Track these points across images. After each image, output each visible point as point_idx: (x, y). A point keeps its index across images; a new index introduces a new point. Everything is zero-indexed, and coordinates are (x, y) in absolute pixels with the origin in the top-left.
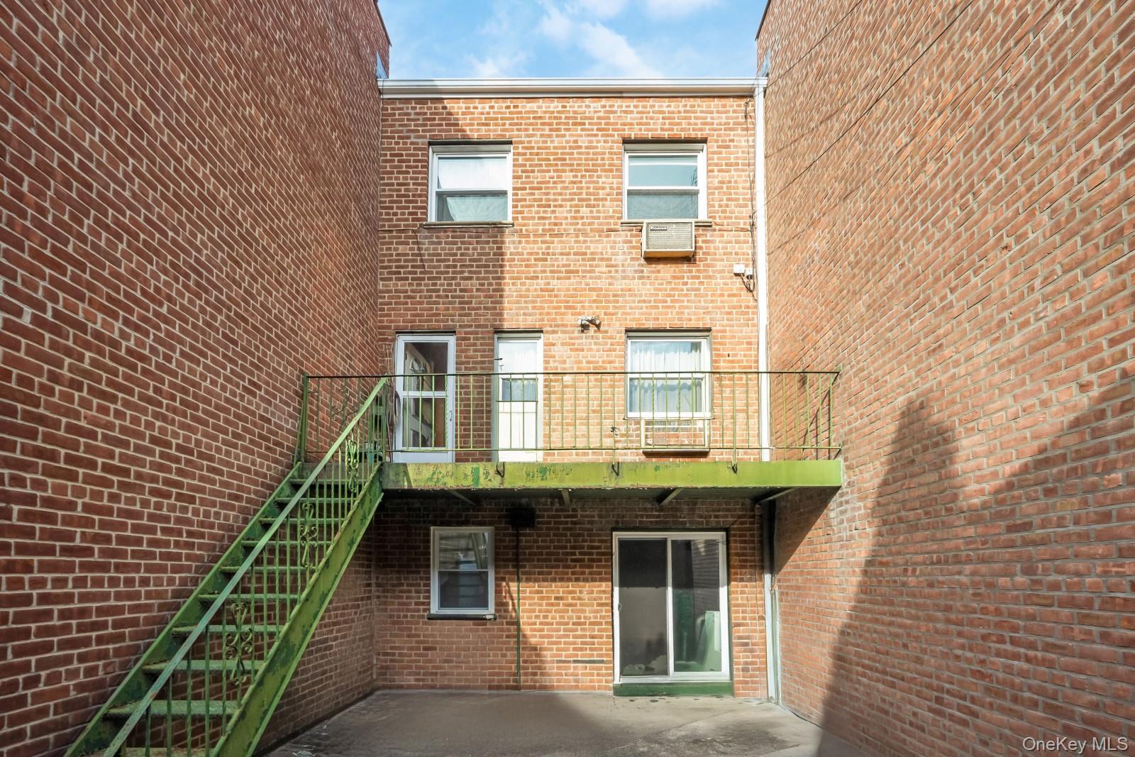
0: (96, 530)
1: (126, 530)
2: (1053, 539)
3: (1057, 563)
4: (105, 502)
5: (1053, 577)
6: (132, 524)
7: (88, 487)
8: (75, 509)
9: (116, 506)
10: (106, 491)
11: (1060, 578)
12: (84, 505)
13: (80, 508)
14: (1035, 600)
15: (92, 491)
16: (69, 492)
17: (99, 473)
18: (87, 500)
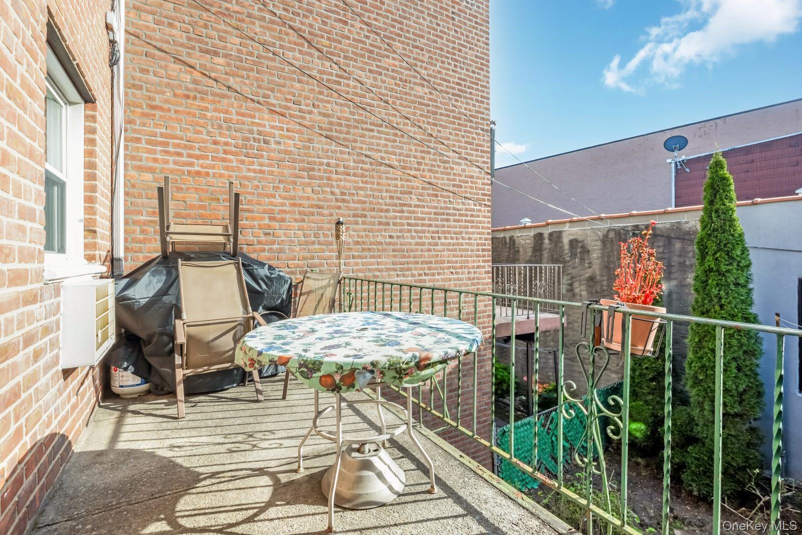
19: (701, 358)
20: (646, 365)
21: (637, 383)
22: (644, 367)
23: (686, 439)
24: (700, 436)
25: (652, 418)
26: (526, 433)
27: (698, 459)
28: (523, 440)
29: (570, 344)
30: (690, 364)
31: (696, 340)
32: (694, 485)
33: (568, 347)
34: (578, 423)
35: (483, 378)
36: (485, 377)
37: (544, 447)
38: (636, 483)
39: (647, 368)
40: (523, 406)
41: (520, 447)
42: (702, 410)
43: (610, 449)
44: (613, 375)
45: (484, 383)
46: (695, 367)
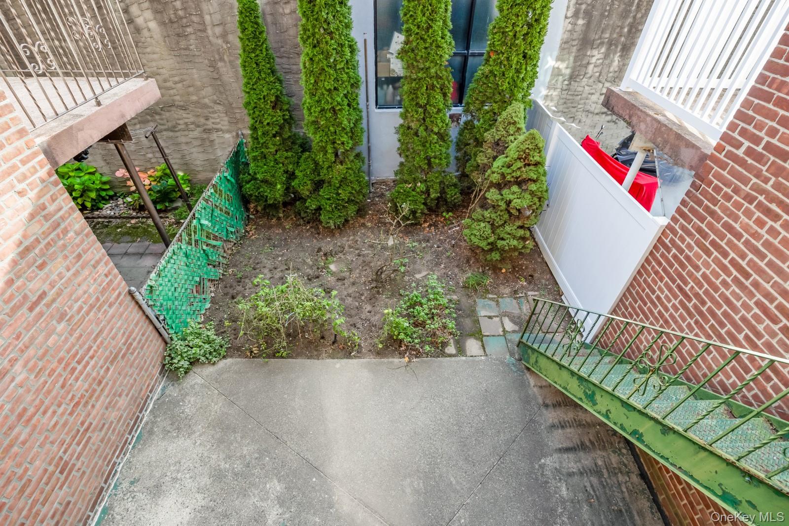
0: (701, 292)
1: (719, 310)
2: (63, 288)
3: (73, 298)
4: (718, 282)
5: (76, 306)
6: (725, 310)
7: (714, 266)
8: (698, 272)
9: (723, 289)
10: (724, 276)
11: (79, 303)
12: (704, 273)
13: (701, 273)
14: (75, 327)
15: (714, 269)
16: (701, 261)
17: (726, 262)
18: (708, 272)
19: (319, 101)
20: (266, 122)
21: (262, 144)
22: (265, 123)
23: (315, 184)
24: (326, 178)
25: (285, 175)
26: (175, 266)
27: (329, 199)
28: (175, 276)
29: (162, 109)
30: (309, 110)
31: (312, 81)
32: (331, 222)
33: (160, 114)
34: (219, 212)
35: (78, 246)
36: (82, 241)
37: (199, 263)
38: (286, 239)
39: (268, 124)
40: (134, 210)
41: (176, 285)
42: (326, 153)
43: (251, 216)
44: (227, 136)
45: (85, 252)
46: (315, 112)
